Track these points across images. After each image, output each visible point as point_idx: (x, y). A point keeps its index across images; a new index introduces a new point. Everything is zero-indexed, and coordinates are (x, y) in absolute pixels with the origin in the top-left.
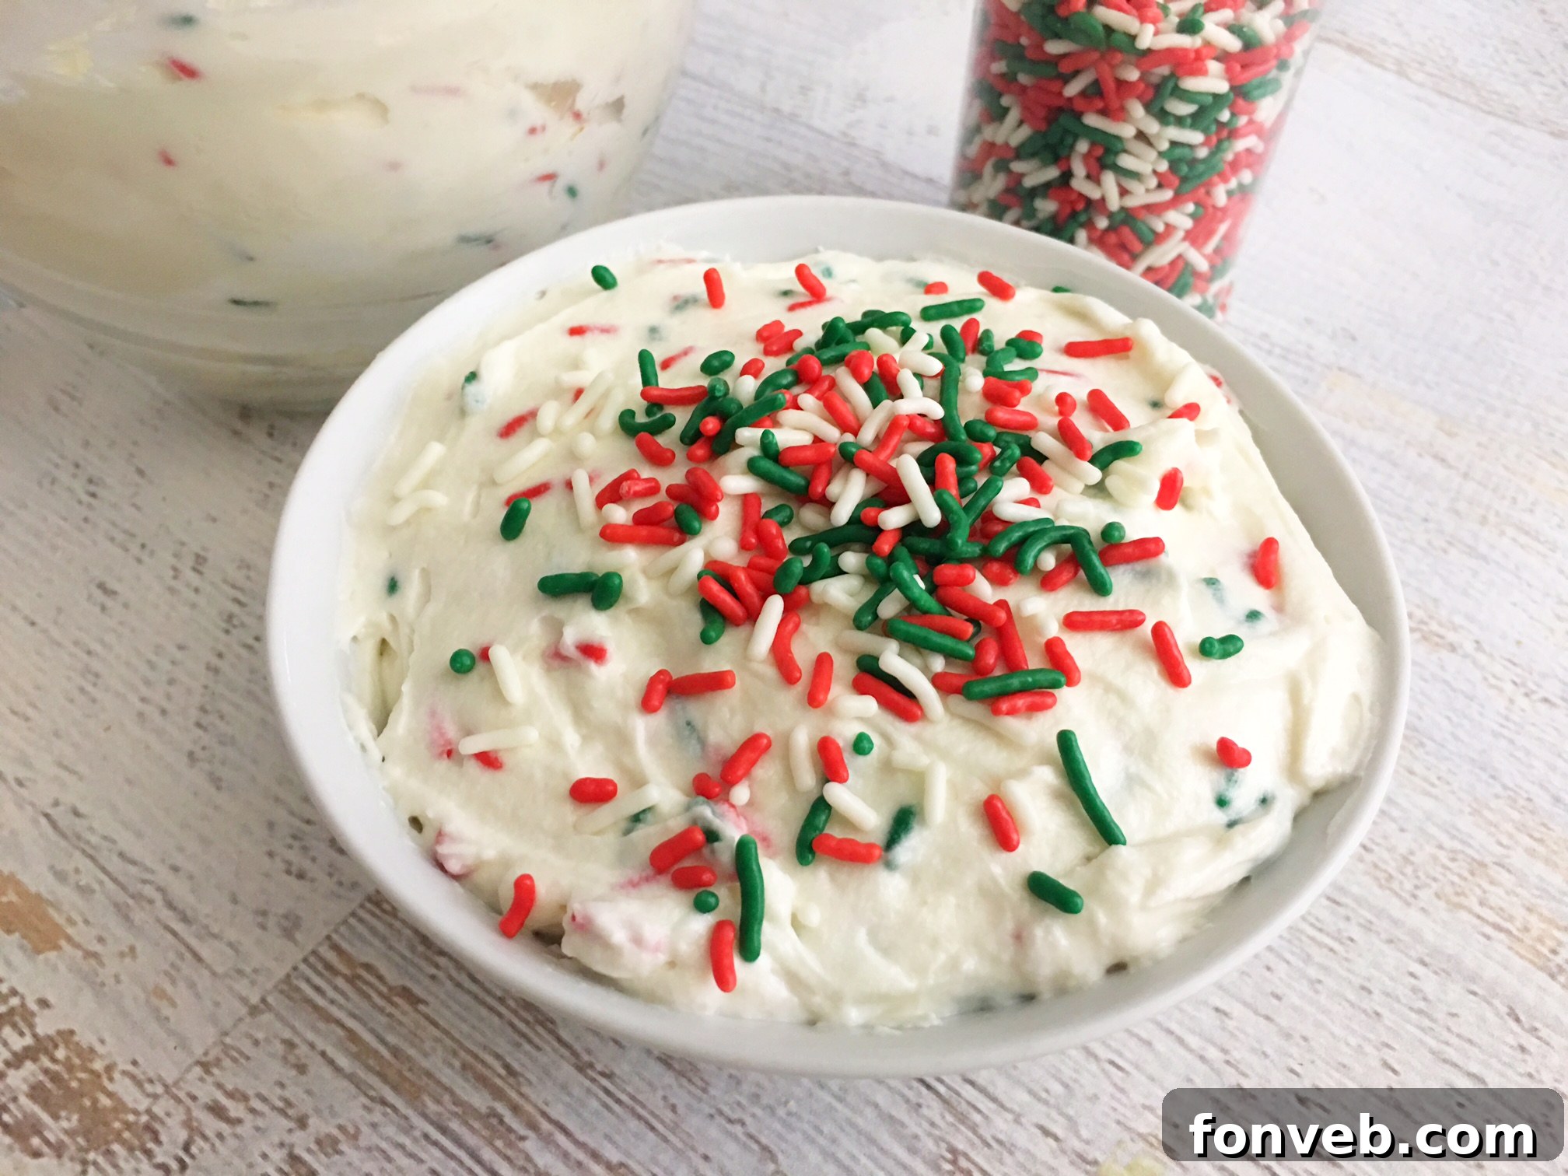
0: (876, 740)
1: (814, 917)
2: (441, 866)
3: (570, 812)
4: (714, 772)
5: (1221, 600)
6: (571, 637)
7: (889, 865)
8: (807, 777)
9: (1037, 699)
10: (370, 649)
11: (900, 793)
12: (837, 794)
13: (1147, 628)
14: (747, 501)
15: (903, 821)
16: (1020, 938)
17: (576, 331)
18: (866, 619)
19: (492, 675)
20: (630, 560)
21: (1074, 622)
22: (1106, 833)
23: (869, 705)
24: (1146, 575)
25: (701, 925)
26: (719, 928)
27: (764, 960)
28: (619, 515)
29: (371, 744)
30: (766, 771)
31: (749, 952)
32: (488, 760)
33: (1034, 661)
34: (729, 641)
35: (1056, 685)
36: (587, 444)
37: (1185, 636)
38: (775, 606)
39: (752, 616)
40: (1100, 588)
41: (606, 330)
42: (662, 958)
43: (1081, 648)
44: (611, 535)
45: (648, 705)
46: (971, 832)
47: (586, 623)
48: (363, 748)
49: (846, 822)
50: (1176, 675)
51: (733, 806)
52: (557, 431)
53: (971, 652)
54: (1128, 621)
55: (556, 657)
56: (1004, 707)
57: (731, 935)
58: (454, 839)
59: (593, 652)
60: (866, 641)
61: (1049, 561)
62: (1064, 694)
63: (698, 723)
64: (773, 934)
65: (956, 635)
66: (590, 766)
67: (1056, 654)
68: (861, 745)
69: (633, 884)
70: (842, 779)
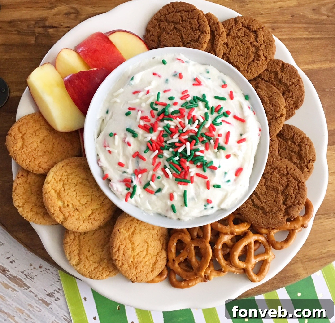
0: (161, 177)
1: (142, 196)
2: (98, 164)
3: (117, 166)
4: (139, 170)
5: (224, 177)
6: (127, 140)
7: (155, 195)
8: (149, 179)
9: (185, 184)
10: (101, 120)
11: (161, 187)
12: (151, 183)
13: (207, 180)
14: (161, 131)
15: (159, 190)
16: (167, 211)
17: (154, 74)
18: (168, 160)
19: (114, 138)
20: (140, 132)
21: (197, 175)
22: (185, 205)
23: (162, 173)
24: (212, 172)
25: (126, 192)
26: (129, 193)
27: (133, 199)
28: (142, 123)
29: (96, 140)
30: (145, 174)
31: (131, 197)
32: (110, 152)
33: (188, 178)
34: (149, 153)
35: (189, 183)
36: (144, 105)
37: (212, 183)
38: (157, 152)
39: (154, 151)
40: (204, 171)
41: (159, 76)
42: (120, 193)
43: (196, 179)
44: (140, 126)
45: (133, 156)
46: (168, 196)
47: (130, 139)
49: (152, 187)
50: (208, 188)
51: (138, 177)
52: (141, 99)
53: (180, 173)
54: (205, 177)
55: (124, 141)
56: (180, 183)
57: (129, 194)
58: (101, 162)
59: (129, 145)
60: (167, 164)
61: (199, 164)
62: (190, 185)
63: (139, 162)
64: (135, 196)
65: (178, 170)
66: (122, 161)
67: (192, 178)
68: (158, 178)
69: (120, 181)
70: (153, 181)
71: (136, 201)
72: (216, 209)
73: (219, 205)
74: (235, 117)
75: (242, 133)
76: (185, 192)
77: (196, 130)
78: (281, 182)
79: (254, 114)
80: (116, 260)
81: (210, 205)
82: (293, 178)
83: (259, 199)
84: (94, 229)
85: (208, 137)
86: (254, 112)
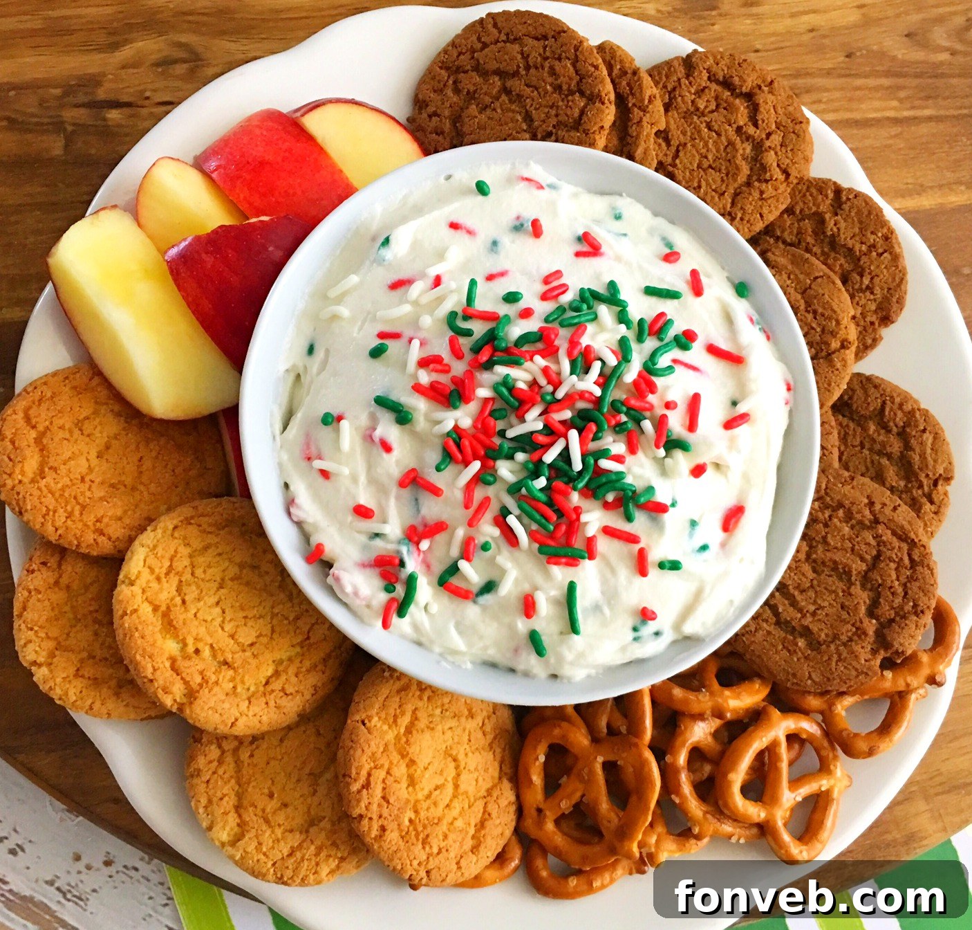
0: (493, 545)
1: (434, 608)
2: (289, 514)
3: (350, 518)
4: (420, 528)
5: (691, 535)
6: (378, 433)
7: (475, 602)
8: (455, 551)
9: (571, 561)
10: (291, 378)
11: (493, 575)
12: (463, 565)
13: (637, 547)
14: (486, 400)
15: (489, 587)
16: (516, 651)
17: (454, 226)
18: (514, 490)
19: (337, 431)
20: (420, 405)
21: (608, 531)
22: (574, 628)
23: (496, 532)
24: (654, 520)
25: (383, 597)
26: (393, 600)
27: (407, 619)
28: (425, 378)
29: (278, 438)
30: (440, 538)
31: (401, 612)
32: (325, 474)
33: (579, 544)
34: (450, 470)
35: (583, 558)
36: (427, 321)
37: (654, 556)
38: (476, 466)
39: (466, 464)
40: (629, 519)
41: (470, 232)
42: (364, 603)
43: (604, 545)
44: (418, 388)
45: (402, 484)
46: (518, 605)
47: (388, 429)
48: (274, 437)
49: (465, 579)
50: (643, 572)
51: (418, 549)
52: (416, 303)
53: (552, 528)
54: (632, 539)
55: (368, 438)
56: (553, 560)
57: (395, 605)
58: (299, 507)
59: (387, 448)
60: (510, 503)
61: (610, 497)
62: (587, 564)
63: (421, 501)
64: (412, 609)
65: (547, 519)
66: (365, 499)
67: (590, 542)
68: (485, 547)
69: (364, 566)
70: (468, 559)
71: (416, 627)
72: (668, 637)
73: (677, 627)
74: (713, 350)
75: (737, 396)
76: (571, 587)
77: (598, 392)
78: (857, 547)
79: (768, 338)
80: (361, 816)
81: (652, 626)
82: (894, 533)
83: (794, 603)
84: (284, 725)
85: (632, 412)
86: (765, 332)
